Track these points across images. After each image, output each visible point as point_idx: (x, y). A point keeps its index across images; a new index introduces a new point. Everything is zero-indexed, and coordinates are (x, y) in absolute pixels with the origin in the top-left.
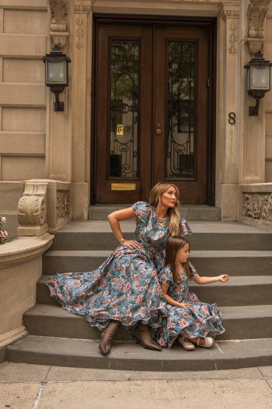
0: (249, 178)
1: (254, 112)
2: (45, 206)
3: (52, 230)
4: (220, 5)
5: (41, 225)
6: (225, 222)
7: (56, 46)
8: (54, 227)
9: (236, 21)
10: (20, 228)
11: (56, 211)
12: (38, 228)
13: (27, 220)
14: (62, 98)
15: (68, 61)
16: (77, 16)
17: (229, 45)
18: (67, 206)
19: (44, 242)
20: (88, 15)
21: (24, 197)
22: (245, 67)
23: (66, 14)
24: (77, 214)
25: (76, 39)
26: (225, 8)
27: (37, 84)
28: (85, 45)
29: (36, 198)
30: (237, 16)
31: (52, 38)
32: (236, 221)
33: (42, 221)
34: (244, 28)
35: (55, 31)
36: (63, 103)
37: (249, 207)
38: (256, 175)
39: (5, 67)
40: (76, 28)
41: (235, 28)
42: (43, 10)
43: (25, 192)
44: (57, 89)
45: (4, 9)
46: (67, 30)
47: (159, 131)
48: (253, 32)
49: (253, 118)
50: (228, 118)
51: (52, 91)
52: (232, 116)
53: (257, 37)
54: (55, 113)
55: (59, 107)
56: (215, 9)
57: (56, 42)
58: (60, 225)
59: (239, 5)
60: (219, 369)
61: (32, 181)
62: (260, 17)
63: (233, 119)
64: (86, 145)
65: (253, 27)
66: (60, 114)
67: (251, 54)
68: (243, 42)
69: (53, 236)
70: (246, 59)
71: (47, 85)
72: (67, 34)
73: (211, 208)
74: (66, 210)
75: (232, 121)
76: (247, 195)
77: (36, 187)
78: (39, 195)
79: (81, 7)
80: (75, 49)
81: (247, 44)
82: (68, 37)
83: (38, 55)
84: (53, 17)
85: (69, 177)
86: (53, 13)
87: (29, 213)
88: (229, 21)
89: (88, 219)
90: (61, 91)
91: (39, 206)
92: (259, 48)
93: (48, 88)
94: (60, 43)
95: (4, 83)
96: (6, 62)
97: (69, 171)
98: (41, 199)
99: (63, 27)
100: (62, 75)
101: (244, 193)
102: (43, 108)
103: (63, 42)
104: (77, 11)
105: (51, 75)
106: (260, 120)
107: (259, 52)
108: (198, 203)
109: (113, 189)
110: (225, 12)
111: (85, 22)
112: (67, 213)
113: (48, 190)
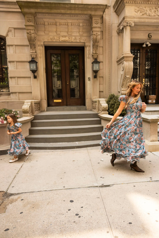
0: (94, 97)
1: (95, 77)
2: (31, 108)
3: (33, 114)
4: (84, 43)
5: (29, 113)
6: (88, 110)
7: (32, 58)
8: (34, 114)
9: (89, 48)
10: (23, 114)
11: (34, 109)
12: (28, 114)
13: (25, 112)
14: (36, 74)
15: (37, 63)
16: (39, 47)
17: (87, 56)
18: (39, 107)
19: (30, 118)
20: (43, 47)
21: (24, 106)
22: (92, 63)
23: (35, 47)
24: (43, 110)
25: (39, 55)
26: (86, 44)
27: (27, 70)
28: (42, 57)
29: (28, 106)
30: (90, 46)
31: (31, 55)
32: (91, 110)
33: (30, 112)
34: (91, 50)
35: (32, 53)
36: (36, 76)
37: (93, 106)
38: (97, 96)
39: (17, 65)
40: (39, 51)
41: (89, 51)
42: (28, 46)
43: (24, 104)
44: (34, 72)
45: (15, 46)
46: (36, 52)
47: (68, 83)
48: (94, 52)
49: (95, 79)
50: (88, 79)
51: (32, 72)
52: (89, 78)
53: (96, 53)
54: (34, 79)
55: (35, 77)
56: (83, 44)
57: (33, 56)
58: (36, 113)
59: (90, 43)
60: (76, 148)
61: (27, 101)
62: (96, 47)
63: (89, 79)
64: (45, 89)
65: (94, 50)
66: (35, 79)
67: (94, 59)
68: (92, 55)
69: (34, 116)
70: (93, 60)
71: (31, 70)
72: (36, 54)
73: (85, 107)
74: (39, 108)
75: (89, 80)
76: (93, 103)
77: (27, 102)
78: (28, 105)
79: (40, 45)
80: (39, 58)
81: (93, 56)
82: (36, 55)
83: (27, 60)
84: (31, 48)
85: (40, 99)
86: (31, 47)
87: (25, 110)
88: (87, 48)
89: (47, 111)
90: (35, 72)
91: (28, 108)
92: (96, 57)
93: (31, 71)
94: (34, 57)
95: (17, 70)
96: (17, 63)
97: (40, 97)
98: (29, 106)
99: (34, 51)
100: (35, 67)
101: (93, 102)
102: (30, 77)
103: (35, 56)
104: (39, 46)
105: (32, 67)
106: (97, 79)
107: (96, 59)
108: (81, 105)
109: (54, 102)
110: (86, 45)
111: (42, 50)
112: (39, 110)
113: (31, 103)
